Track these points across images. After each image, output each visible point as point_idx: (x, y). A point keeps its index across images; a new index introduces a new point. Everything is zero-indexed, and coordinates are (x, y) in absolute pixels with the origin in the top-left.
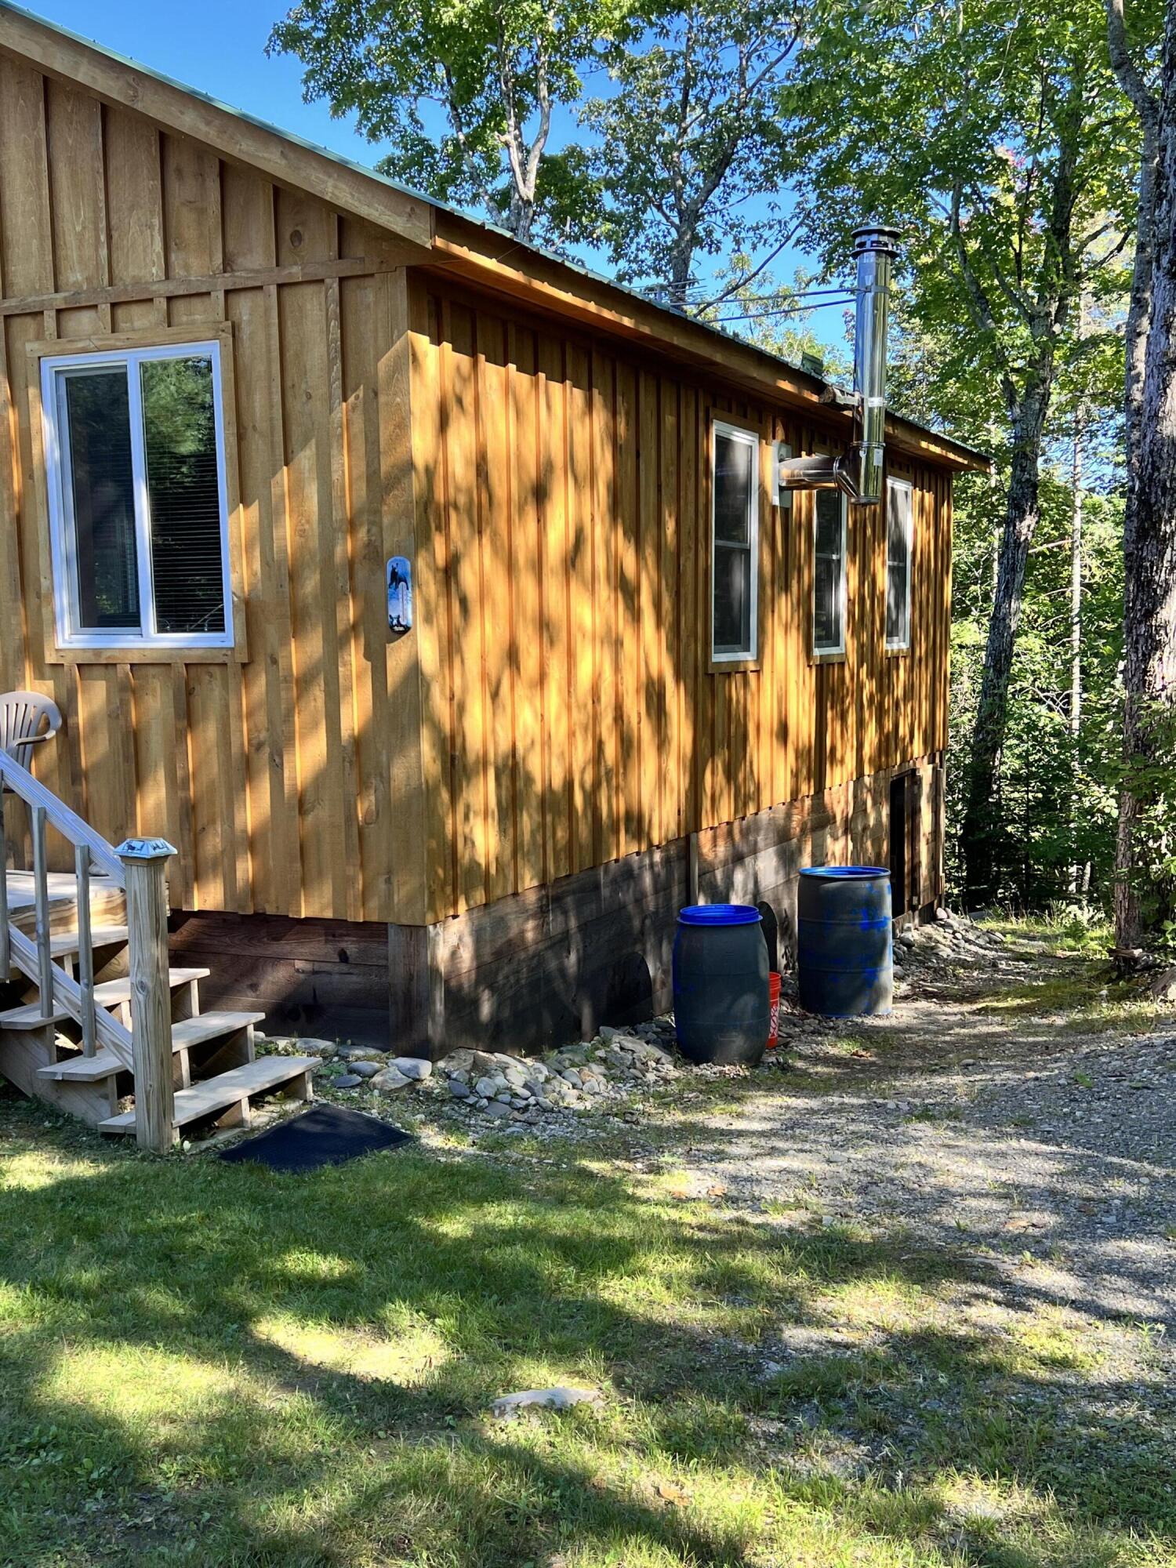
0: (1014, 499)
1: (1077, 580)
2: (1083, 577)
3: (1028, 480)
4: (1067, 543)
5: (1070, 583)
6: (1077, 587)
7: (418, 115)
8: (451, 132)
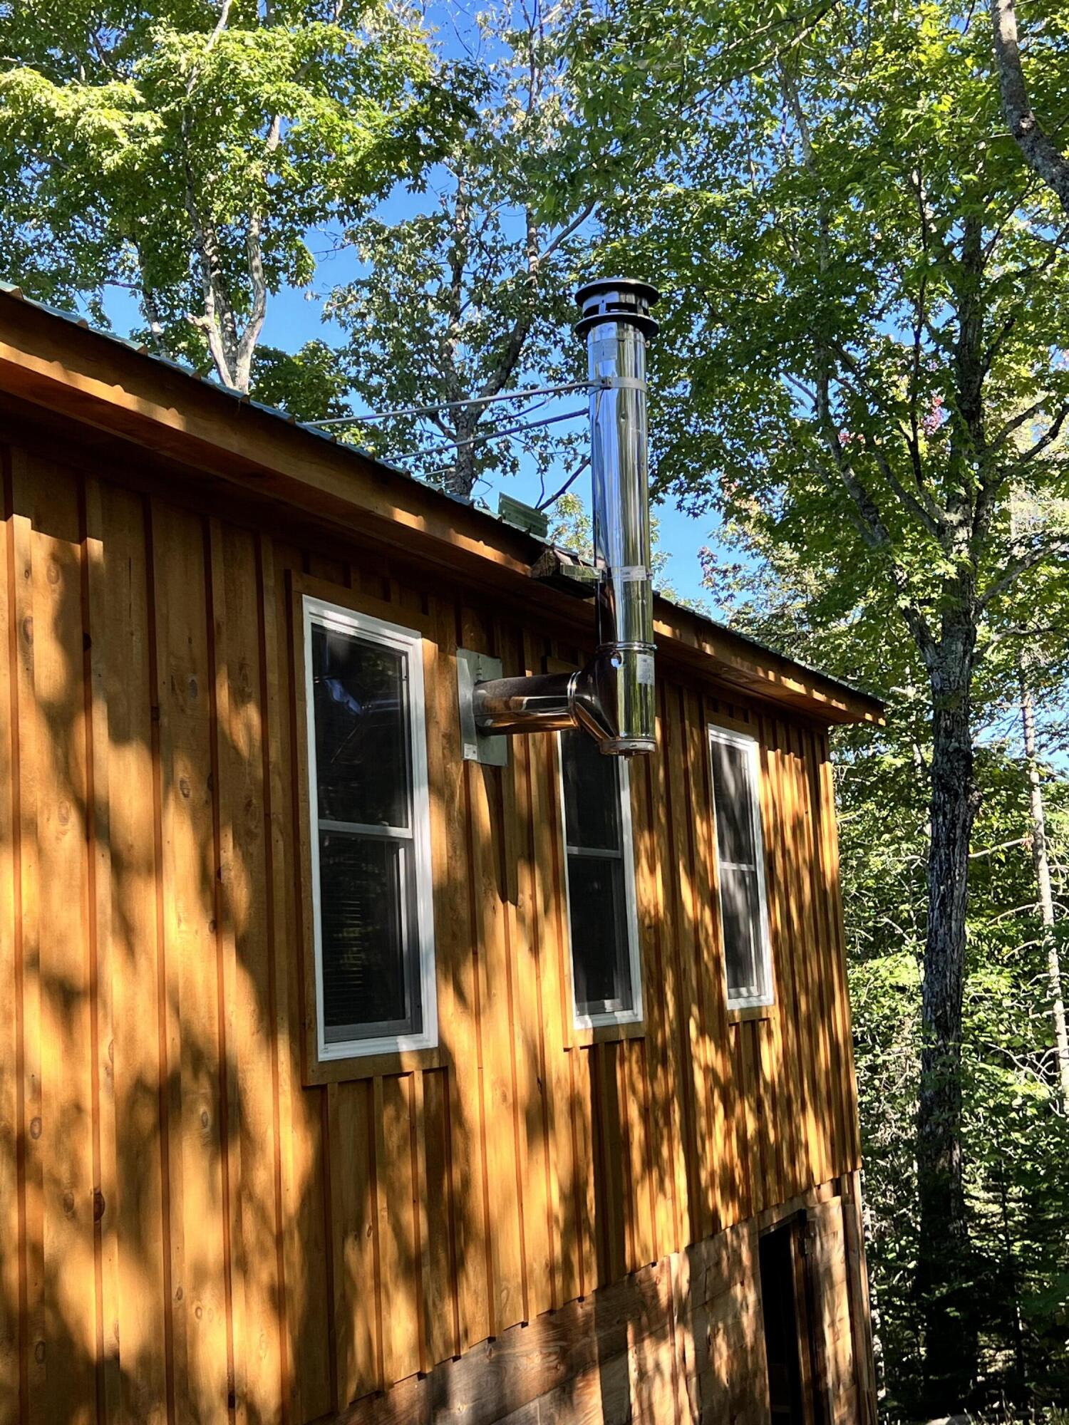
0: (940, 777)
1: (1046, 892)
2: (1055, 888)
3: (957, 750)
4: (1026, 839)
5: (1038, 899)
6: (1047, 902)
7: (105, 310)
8: (142, 325)
